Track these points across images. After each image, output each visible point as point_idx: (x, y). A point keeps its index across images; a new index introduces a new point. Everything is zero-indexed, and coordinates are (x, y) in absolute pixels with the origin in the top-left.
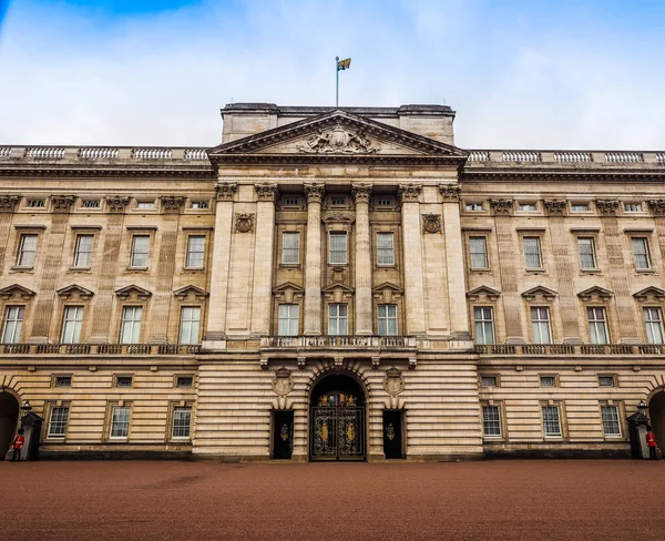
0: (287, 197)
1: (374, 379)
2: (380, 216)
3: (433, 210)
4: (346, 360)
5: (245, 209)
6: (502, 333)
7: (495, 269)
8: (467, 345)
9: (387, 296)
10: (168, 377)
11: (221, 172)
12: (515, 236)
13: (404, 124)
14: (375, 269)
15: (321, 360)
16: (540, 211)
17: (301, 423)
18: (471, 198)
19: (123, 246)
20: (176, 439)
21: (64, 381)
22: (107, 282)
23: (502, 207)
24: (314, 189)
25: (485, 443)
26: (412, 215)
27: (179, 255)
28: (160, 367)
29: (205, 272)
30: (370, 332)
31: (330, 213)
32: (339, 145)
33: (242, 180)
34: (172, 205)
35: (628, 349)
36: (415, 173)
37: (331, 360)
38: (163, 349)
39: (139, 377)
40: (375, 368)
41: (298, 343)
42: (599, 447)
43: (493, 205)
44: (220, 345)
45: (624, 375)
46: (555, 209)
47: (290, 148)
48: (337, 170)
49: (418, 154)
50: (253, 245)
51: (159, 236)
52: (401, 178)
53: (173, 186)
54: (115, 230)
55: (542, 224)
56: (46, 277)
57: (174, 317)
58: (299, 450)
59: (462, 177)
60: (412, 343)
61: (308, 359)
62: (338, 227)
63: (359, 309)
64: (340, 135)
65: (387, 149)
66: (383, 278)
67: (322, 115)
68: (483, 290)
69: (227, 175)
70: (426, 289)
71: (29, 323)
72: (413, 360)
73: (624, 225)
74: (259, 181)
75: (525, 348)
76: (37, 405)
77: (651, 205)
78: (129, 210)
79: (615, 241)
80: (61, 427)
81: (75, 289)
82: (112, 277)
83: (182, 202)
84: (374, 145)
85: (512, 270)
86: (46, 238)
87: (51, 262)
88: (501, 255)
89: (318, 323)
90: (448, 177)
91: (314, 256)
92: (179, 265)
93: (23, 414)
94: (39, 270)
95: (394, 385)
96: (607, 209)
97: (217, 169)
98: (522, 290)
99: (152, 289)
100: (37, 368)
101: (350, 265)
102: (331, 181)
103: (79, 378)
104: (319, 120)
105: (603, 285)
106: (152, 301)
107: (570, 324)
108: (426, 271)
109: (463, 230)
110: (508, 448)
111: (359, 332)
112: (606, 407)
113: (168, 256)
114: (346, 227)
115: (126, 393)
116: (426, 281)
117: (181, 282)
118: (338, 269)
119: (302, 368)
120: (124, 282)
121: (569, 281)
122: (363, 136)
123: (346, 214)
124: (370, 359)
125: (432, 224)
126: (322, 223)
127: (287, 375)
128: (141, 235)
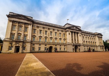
0: (72, 32)
11: (67, 29)
16: (86, 36)
20: (64, 51)
22: (58, 37)
28: (63, 45)
37: (75, 45)
38: (63, 43)
39: (61, 46)
47: (72, 28)
50: (70, 36)
52: (78, 32)
54: (58, 33)
64: (75, 28)
65: (77, 29)
73: (90, 37)
78: (59, 31)
81: (56, 38)
83: (63, 31)
87: (53, 35)
90: (81, 32)
92: (63, 36)
95: (79, 47)
102: (74, 31)
103: (57, 46)
104: (74, 26)
106: (62, 39)
117: (64, 38)
120: (60, 38)
126: (74, 34)
128: (60, 33)
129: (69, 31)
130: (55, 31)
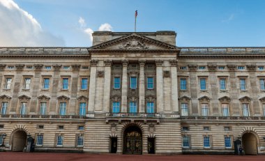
0: (116, 65)
1: (145, 127)
2: (148, 71)
3: (167, 69)
4: (135, 121)
5: (101, 69)
6: (191, 112)
7: (189, 90)
8: (178, 116)
9: (151, 99)
10: (75, 126)
11: (92, 56)
12: (197, 78)
13: (158, 38)
14: (146, 90)
15: (127, 121)
16: (206, 69)
17: (120, 141)
18: (181, 65)
19: (60, 82)
20: (79, 146)
21: (41, 127)
22: (54, 94)
23: (193, 68)
24: (125, 62)
25: (183, 149)
26: (160, 71)
27: (79, 85)
28: (73, 123)
29: (88, 91)
30: (144, 111)
31: (131, 70)
32: (134, 46)
33: (99, 59)
34: (76, 68)
35: (236, 118)
36: (161, 56)
37: (130, 121)
38: (73, 117)
39: (66, 126)
40: (145, 124)
41: (119, 115)
42: (223, 151)
43: (189, 67)
44: (92, 116)
45: (234, 127)
46: (212, 69)
47: (117, 47)
48: (133, 55)
49: (162, 49)
50: (103, 82)
51: (71, 79)
52: (156, 58)
53: (76, 61)
54: (56, 76)
55: (207, 74)
56: (34, 92)
57: (77, 106)
58: (119, 151)
59: (178, 57)
60: (158, 115)
61: (122, 121)
62: (134, 75)
63: (140, 104)
64: (134, 42)
65: (151, 47)
66: (149, 93)
67: (128, 35)
68: (185, 97)
69: (94, 57)
70: (164, 97)
71: (29, 108)
72: (158, 121)
73: (237, 74)
74: (106, 59)
75: (199, 118)
76: (33, 134)
77: (248, 67)
78: (61, 70)
79: (234, 80)
80: (41, 141)
81: (43, 96)
82: (56, 93)
83: (79, 67)
84: (147, 46)
85: (196, 90)
86: (33, 79)
87: (35, 88)
88: (192, 85)
89: (126, 108)
90: (173, 57)
91: (125, 86)
92: (79, 89)
93: (28, 137)
94: (31, 90)
95: (152, 129)
96: (232, 68)
97: (91, 55)
98: (198, 97)
99: (70, 97)
100: (32, 123)
101: (138, 89)
102: (131, 59)
103: (46, 126)
104: (127, 37)
105: (228, 96)
106: (70, 101)
107: (215, 109)
108: (164, 90)
109: (178, 76)
110: (191, 151)
111: (140, 111)
112: (226, 138)
113: (75, 85)
114: (136, 75)
115: (62, 131)
116: (164, 94)
117: (79, 94)
118: (133, 90)
119: (120, 123)
120: (60, 94)
121: (216, 94)
122: (143, 43)
123: (136, 71)
124: (143, 121)
125: (167, 74)
126: (128, 74)
127: (115, 126)
128: (65, 78)
129: (101, 64)
130: (43, 73)
